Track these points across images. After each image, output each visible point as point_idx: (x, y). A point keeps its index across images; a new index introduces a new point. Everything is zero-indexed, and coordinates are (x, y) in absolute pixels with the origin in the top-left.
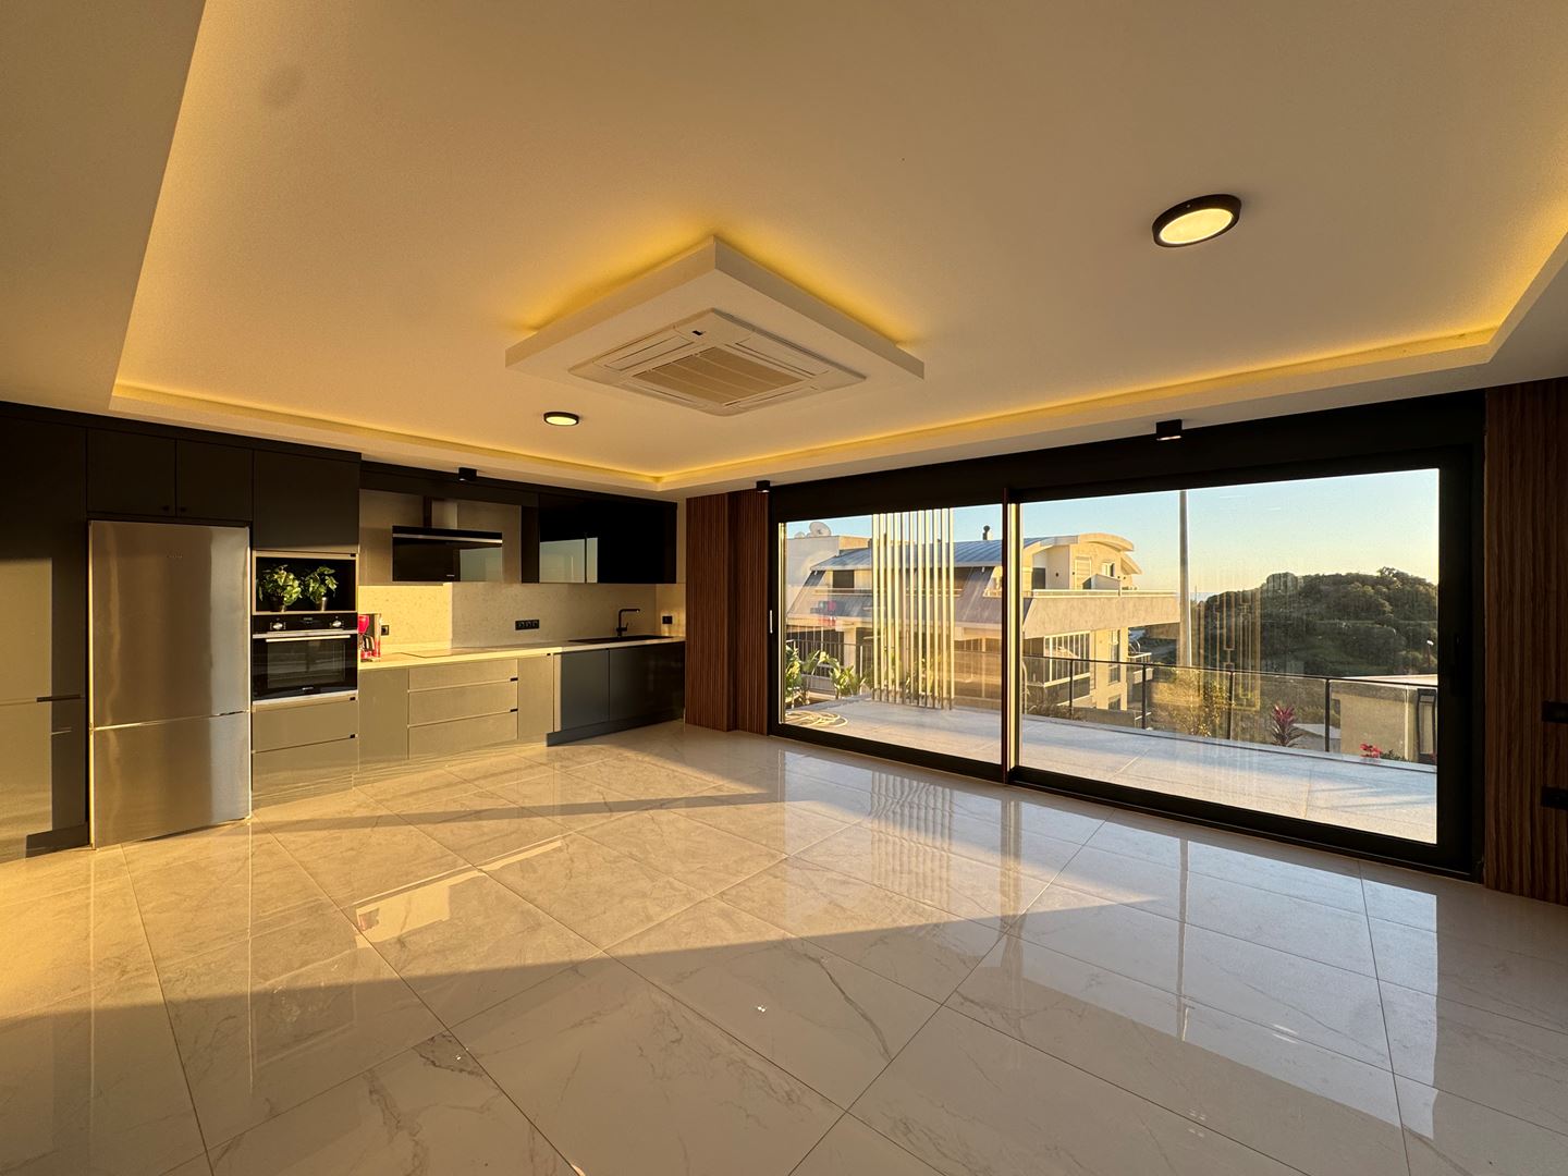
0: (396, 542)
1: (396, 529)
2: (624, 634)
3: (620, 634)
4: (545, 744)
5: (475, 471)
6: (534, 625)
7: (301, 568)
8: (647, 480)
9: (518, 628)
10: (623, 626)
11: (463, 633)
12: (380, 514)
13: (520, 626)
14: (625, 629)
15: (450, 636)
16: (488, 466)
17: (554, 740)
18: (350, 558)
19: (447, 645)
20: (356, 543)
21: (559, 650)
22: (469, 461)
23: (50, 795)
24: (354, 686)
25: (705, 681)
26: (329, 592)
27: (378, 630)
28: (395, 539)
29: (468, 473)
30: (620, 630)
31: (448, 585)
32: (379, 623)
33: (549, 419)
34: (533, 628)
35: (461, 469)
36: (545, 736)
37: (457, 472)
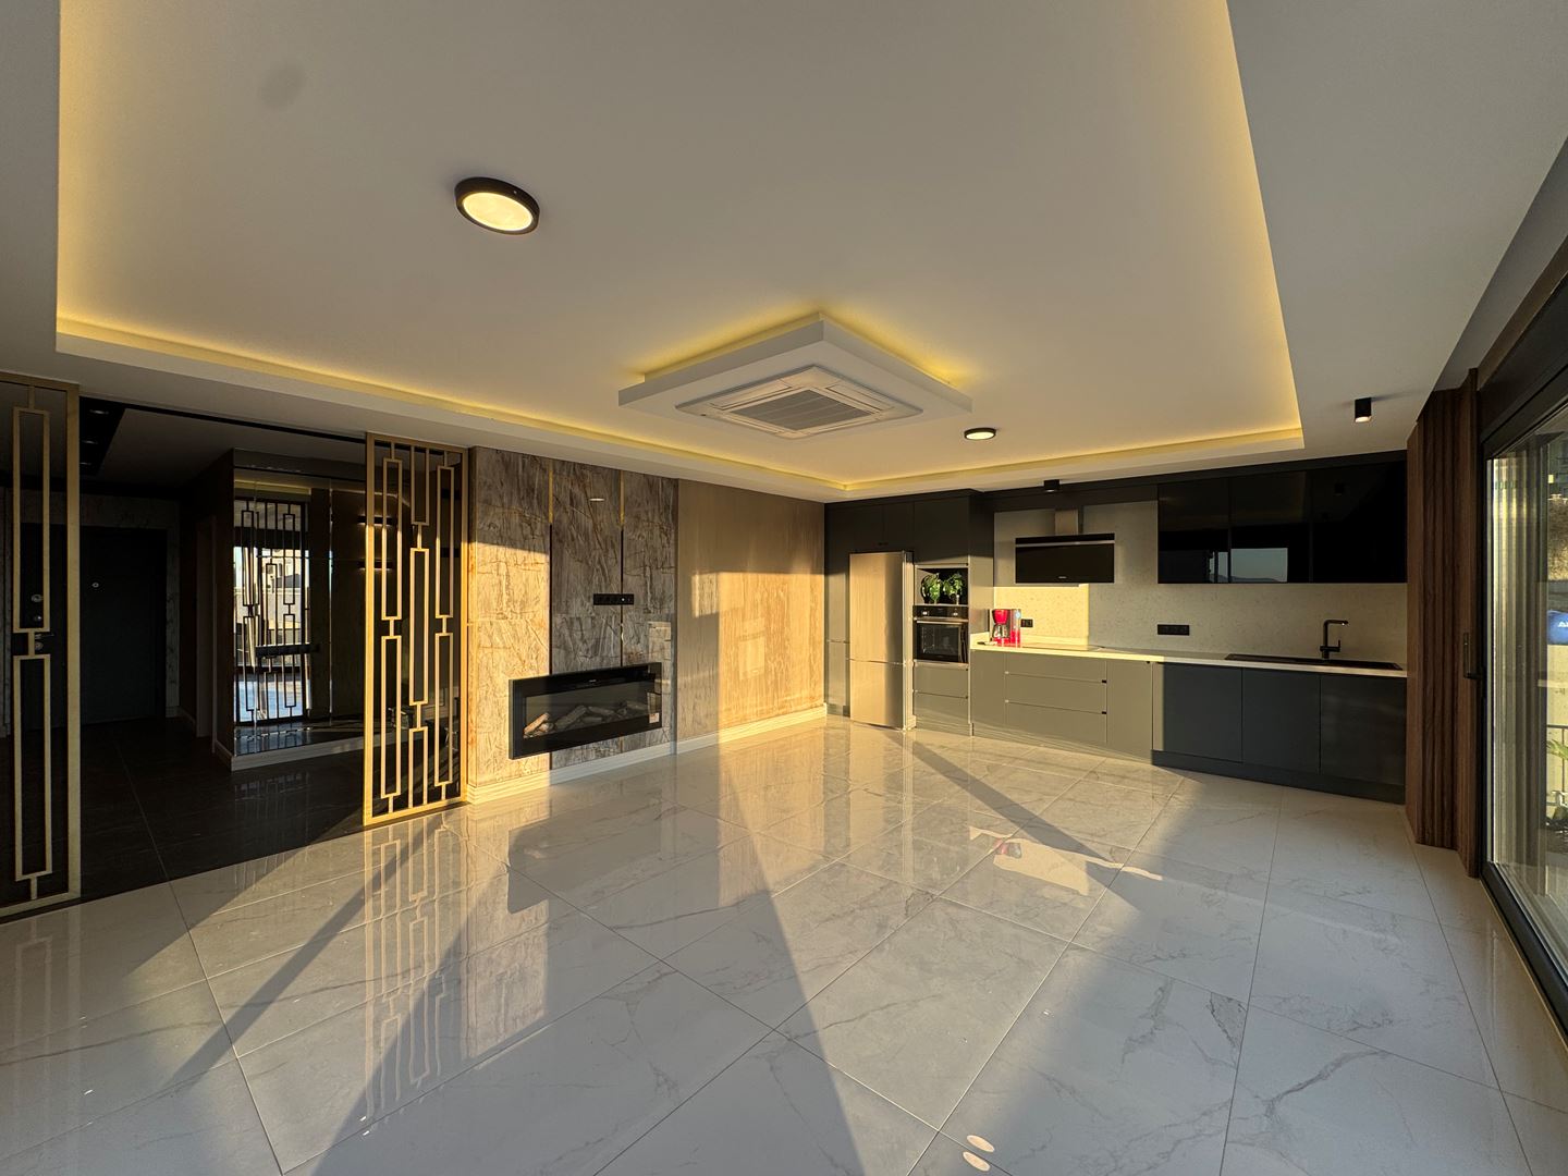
0: (1018, 550)
1: (1019, 541)
2: (1333, 656)
3: (1326, 655)
4: (1149, 761)
5: (1058, 481)
6: (1183, 630)
7: (944, 575)
9: (1159, 633)
10: (1332, 643)
11: (1098, 631)
13: (1164, 630)
14: (1337, 649)
15: (1085, 634)
16: (1068, 474)
17: (1159, 759)
18: (965, 566)
19: (1083, 642)
20: (965, 554)
21: (1165, 659)
22: (1051, 473)
24: (965, 660)
27: (1017, 626)
28: (1017, 548)
29: (1052, 484)
30: (1326, 649)
31: (1083, 588)
32: (1018, 617)
33: (969, 436)
35: (1045, 482)
36: (1149, 754)
37: (1043, 484)
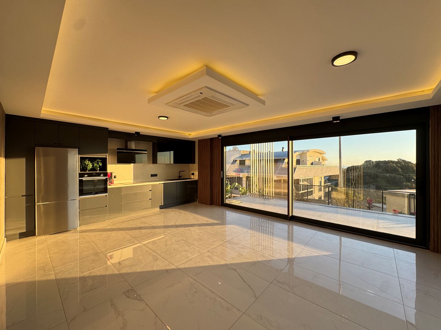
0: (118, 152)
1: (118, 149)
2: (181, 178)
3: (180, 178)
4: (159, 208)
5: (139, 133)
6: (156, 175)
7: (92, 160)
8: (187, 135)
9: (151, 176)
10: (181, 176)
11: (136, 178)
12: (114, 145)
13: (152, 176)
14: (181, 177)
15: (133, 179)
16: (143, 131)
17: (161, 207)
18: (105, 157)
19: (132, 181)
20: (107, 153)
21: (163, 182)
22: (138, 130)
23: (25, 222)
24: (106, 192)
25: (203, 191)
26: (100, 167)
27: (113, 177)
28: (117, 152)
29: (138, 133)
30: (180, 177)
31: (132, 164)
32: (113, 175)
33: (160, 118)
34: (156, 176)
35: (136, 132)
36: (159, 207)
37: (135, 133)
